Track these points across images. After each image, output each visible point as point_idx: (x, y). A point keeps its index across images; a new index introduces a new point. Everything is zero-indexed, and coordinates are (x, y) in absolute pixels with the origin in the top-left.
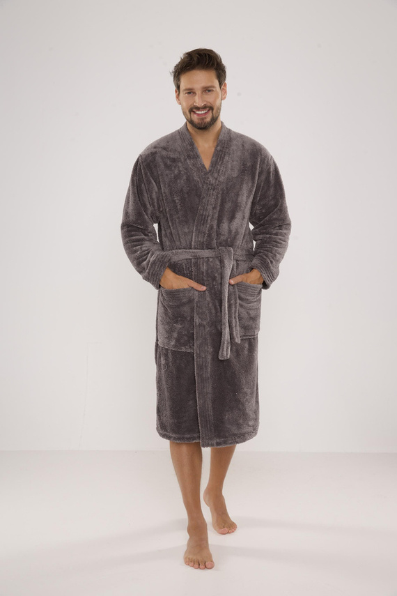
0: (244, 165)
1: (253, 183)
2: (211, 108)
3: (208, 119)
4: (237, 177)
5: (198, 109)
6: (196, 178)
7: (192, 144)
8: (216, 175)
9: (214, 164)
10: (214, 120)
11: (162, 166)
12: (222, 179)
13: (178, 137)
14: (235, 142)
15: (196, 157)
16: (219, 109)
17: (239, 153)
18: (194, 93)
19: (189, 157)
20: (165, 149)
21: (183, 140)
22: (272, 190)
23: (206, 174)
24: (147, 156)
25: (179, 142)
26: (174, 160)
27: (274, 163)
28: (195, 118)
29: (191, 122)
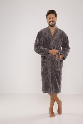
0: (60, 35)
1: (62, 39)
2: (54, 22)
3: (53, 24)
4: (59, 38)
5: (51, 22)
6: (50, 37)
7: (50, 30)
8: (54, 37)
9: (54, 35)
10: (55, 24)
11: (44, 34)
12: (55, 38)
13: (47, 29)
14: (59, 30)
15: (51, 33)
16: (56, 22)
17: (59, 33)
18: (50, 19)
19: (49, 33)
20: (44, 31)
21: (48, 29)
22: (66, 41)
23: (52, 36)
24: (41, 32)
25: (47, 30)
26: (46, 33)
27: (67, 36)
28: (51, 24)
29: (50, 25)
